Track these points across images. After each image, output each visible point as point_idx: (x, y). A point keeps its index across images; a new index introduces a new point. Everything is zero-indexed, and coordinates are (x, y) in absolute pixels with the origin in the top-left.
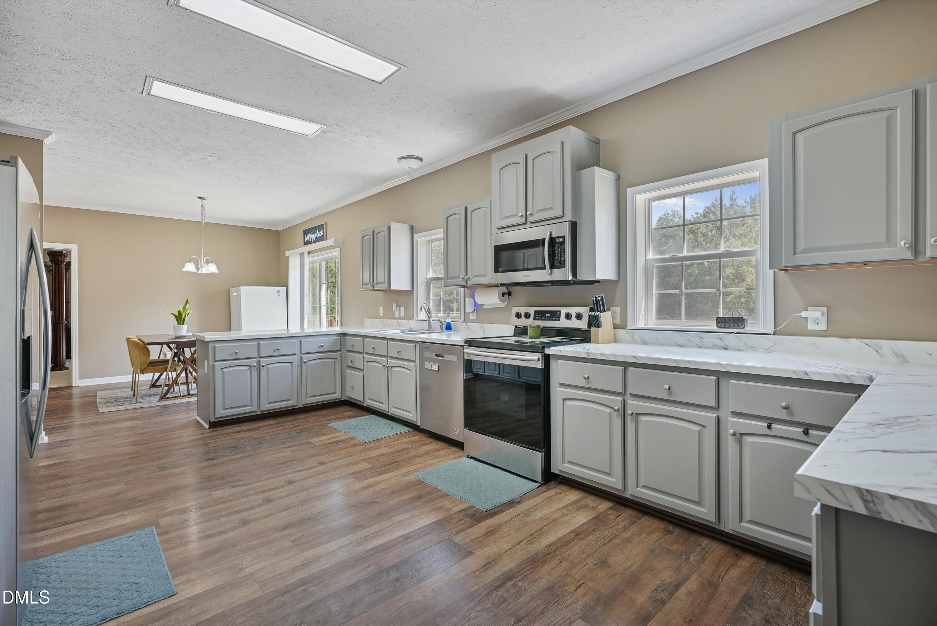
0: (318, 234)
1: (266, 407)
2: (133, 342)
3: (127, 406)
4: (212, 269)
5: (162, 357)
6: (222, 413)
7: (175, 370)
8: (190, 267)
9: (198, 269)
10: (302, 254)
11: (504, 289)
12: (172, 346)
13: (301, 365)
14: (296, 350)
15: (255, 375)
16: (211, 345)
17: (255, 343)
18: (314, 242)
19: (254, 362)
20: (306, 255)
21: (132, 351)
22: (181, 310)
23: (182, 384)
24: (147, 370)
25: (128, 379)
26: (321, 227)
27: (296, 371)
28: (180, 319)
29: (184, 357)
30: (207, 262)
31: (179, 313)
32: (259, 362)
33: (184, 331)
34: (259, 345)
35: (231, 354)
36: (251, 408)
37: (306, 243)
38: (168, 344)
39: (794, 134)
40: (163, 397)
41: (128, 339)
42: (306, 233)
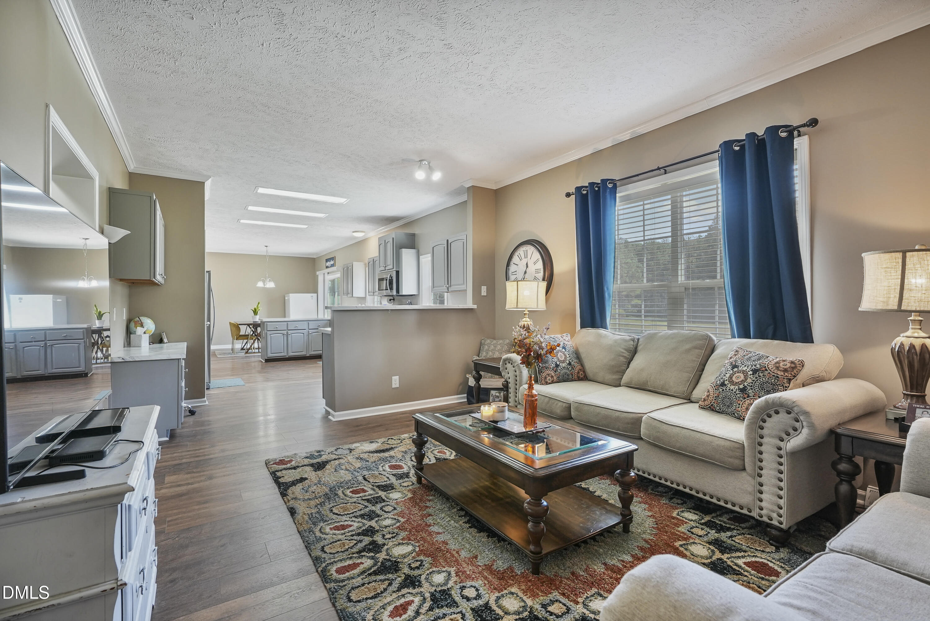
0: (332, 262)
1: (291, 354)
2: (233, 323)
3: (230, 356)
4: (271, 285)
5: (247, 334)
6: (270, 355)
7: (252, 339)
8: (260, 284)
9: (265, 285)
10: (324, 274)
11: (392, 298)
12: (251, 326)
13: (308, 335)
14: (306, 327)
15: (285, 338)
16: (265, 323)
17: (286, 323)
18: (330, 267)
19: (285, 332)
20: (326, 274)
21: (232, 329)
22: (256, 307)
23: (256, 349)
24: (239, 338)
25: (230, 346)
26: (333, 259)
27: (306, 338)
28: (255, 312)
29: (257, 333)
30: (270, 281)
31: (255, 309)
32: (287, 332)
33: (257, 319)
34: (287, 324)
35: (275, 328)
36: (284, 354)
37: (327, 267)
38: (249, 325)
39: (433, 248)
40: (247, 353)
41: (230, 323)
42: (327, 260)
